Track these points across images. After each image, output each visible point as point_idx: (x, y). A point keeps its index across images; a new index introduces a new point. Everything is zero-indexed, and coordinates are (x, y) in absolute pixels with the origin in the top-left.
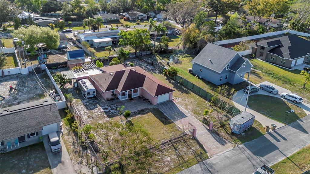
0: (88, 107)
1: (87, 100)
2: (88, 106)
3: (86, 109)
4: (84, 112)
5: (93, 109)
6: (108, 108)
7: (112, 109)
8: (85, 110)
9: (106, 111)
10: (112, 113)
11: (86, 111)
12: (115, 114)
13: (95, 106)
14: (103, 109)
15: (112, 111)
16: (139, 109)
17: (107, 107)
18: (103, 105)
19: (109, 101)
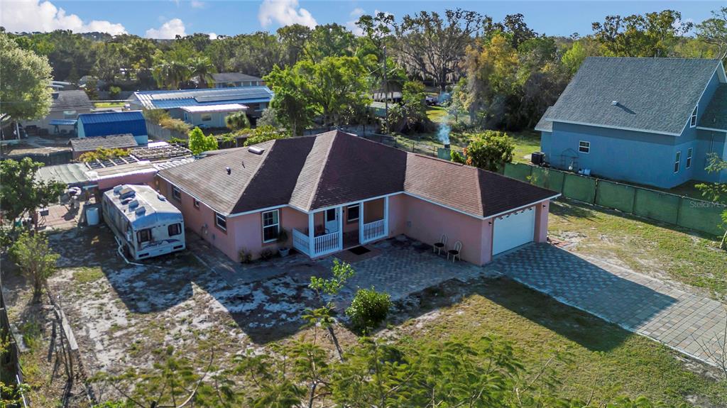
0: (139, 300)
1: (140, 268)
2: (137, 294)
3: (123, 312)
4: (106, 325)
5: (166, 307)
6: (251, 295)
7: (275, 300)
8: (121, 316)
9: (240, 308)
10: (276, 315)
11: (122, 321)
12: (294, 319)
13: (176, 292)
14: (224, 304)
15: (275, 308)
16: (415, 288)
17: (244, 291)
18: (222, 285)
19: (253, 266)
